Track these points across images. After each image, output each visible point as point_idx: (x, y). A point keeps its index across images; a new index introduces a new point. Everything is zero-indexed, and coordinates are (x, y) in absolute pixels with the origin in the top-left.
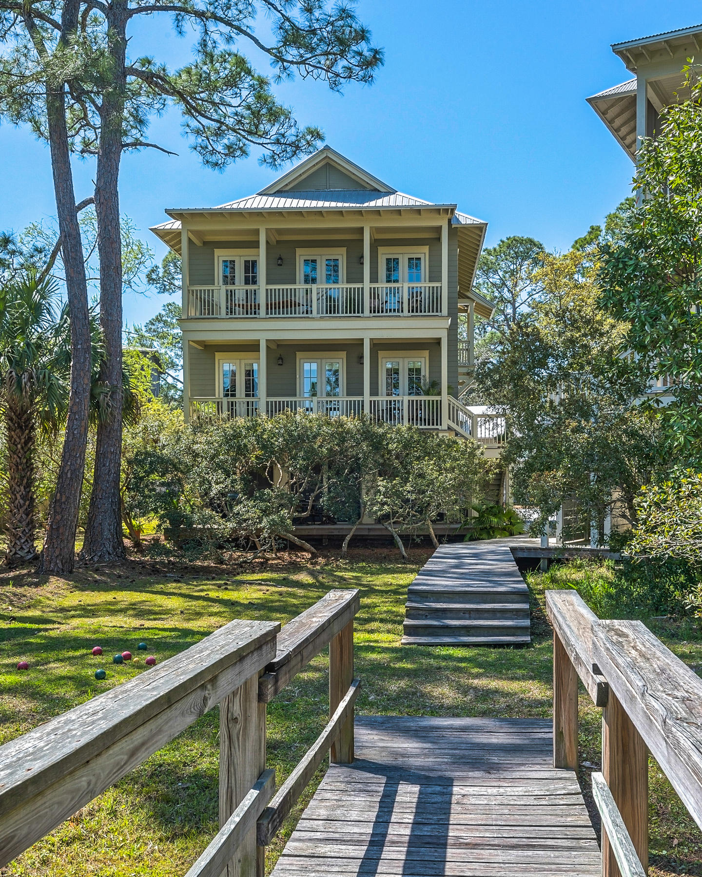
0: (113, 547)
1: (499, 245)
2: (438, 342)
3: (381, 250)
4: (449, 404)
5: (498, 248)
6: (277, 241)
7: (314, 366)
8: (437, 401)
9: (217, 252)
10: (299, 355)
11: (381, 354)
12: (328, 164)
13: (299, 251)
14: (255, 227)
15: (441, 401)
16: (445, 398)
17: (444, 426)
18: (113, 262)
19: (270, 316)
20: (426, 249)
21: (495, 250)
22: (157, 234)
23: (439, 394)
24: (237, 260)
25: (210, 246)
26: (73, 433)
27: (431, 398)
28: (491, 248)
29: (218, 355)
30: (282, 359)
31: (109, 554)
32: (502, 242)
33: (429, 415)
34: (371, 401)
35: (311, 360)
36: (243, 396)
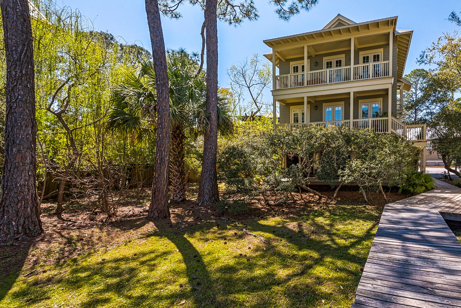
0: (209, 197)
1: (411, 73)
2: (387, 90)
3: (361, 53)
4: (392, 122)
5: (410, 74)
6: (316, 55)
7: (330, 109)
8: (386, 120)
9: (291, 63)
10: (324, 104)
11: (360, 101)
12: (340, 23)
13: (324, 58)
14: (302, 46)
15: (388, 120)
16: (390, 118)
17: (390, 132)
18: (211, 48)
19: (308, 86)
20: (382, 50)
21: (409, 75)
22: (266, 57)
23: (387, 116)
24: (299, 65)
25: (289, 61)
26: (159, 136)
27: (383, 119)
28: (407, 74)
29: (291, 107)
30: (317, 107)
31: (207, 201)
32: (412, 71)
33: (382, 128)
34: (353, 122)
35: (329, 106)
36: (301, 122)
